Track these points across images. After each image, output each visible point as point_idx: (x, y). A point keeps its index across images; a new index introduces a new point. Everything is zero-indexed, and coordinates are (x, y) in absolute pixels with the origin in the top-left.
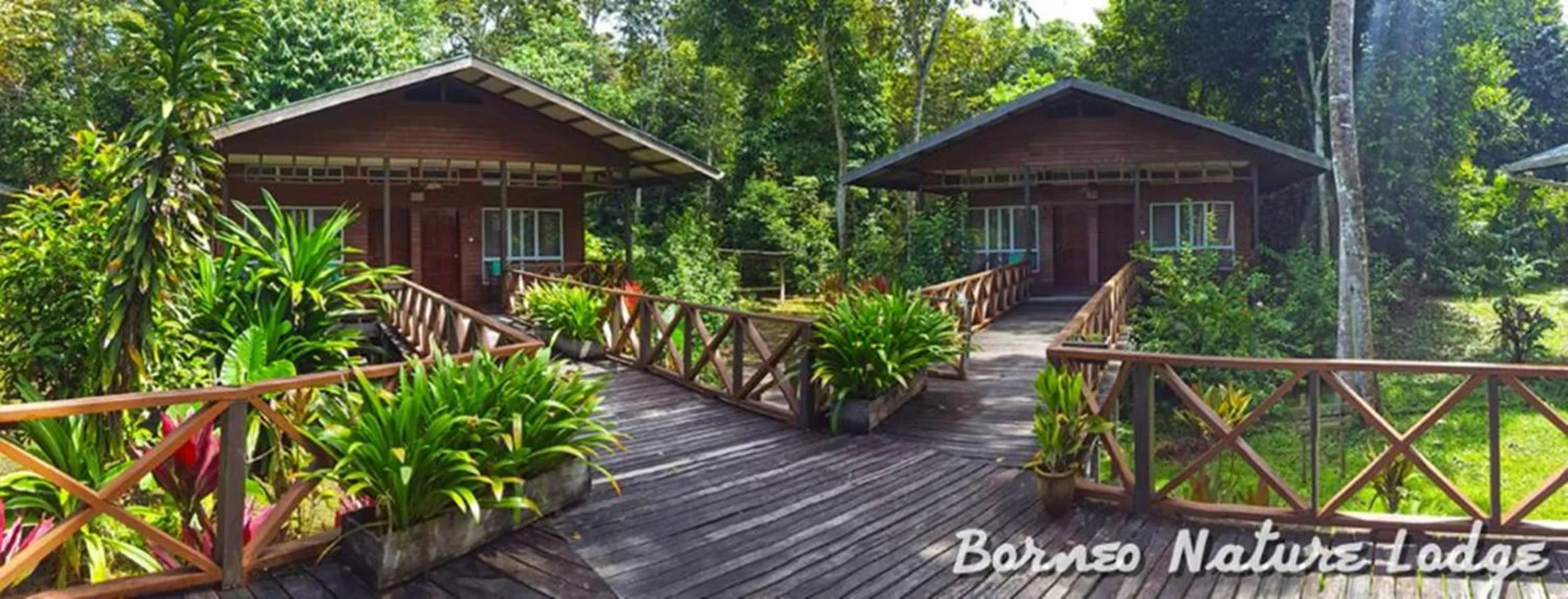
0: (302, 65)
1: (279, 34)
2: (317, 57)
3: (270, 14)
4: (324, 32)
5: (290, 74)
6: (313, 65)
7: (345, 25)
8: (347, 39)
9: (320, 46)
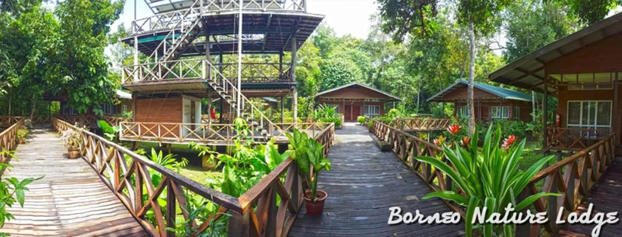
0: (336, 77)
1: (332, 71)
2: (339, 76)
3: (331, 66)
4: (341, 70)
5: (334, 79)
6: (338, 77)
7: (345, 70)
8: (345, 72)
9: (340, 73)
